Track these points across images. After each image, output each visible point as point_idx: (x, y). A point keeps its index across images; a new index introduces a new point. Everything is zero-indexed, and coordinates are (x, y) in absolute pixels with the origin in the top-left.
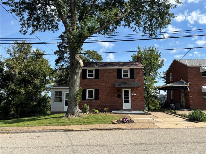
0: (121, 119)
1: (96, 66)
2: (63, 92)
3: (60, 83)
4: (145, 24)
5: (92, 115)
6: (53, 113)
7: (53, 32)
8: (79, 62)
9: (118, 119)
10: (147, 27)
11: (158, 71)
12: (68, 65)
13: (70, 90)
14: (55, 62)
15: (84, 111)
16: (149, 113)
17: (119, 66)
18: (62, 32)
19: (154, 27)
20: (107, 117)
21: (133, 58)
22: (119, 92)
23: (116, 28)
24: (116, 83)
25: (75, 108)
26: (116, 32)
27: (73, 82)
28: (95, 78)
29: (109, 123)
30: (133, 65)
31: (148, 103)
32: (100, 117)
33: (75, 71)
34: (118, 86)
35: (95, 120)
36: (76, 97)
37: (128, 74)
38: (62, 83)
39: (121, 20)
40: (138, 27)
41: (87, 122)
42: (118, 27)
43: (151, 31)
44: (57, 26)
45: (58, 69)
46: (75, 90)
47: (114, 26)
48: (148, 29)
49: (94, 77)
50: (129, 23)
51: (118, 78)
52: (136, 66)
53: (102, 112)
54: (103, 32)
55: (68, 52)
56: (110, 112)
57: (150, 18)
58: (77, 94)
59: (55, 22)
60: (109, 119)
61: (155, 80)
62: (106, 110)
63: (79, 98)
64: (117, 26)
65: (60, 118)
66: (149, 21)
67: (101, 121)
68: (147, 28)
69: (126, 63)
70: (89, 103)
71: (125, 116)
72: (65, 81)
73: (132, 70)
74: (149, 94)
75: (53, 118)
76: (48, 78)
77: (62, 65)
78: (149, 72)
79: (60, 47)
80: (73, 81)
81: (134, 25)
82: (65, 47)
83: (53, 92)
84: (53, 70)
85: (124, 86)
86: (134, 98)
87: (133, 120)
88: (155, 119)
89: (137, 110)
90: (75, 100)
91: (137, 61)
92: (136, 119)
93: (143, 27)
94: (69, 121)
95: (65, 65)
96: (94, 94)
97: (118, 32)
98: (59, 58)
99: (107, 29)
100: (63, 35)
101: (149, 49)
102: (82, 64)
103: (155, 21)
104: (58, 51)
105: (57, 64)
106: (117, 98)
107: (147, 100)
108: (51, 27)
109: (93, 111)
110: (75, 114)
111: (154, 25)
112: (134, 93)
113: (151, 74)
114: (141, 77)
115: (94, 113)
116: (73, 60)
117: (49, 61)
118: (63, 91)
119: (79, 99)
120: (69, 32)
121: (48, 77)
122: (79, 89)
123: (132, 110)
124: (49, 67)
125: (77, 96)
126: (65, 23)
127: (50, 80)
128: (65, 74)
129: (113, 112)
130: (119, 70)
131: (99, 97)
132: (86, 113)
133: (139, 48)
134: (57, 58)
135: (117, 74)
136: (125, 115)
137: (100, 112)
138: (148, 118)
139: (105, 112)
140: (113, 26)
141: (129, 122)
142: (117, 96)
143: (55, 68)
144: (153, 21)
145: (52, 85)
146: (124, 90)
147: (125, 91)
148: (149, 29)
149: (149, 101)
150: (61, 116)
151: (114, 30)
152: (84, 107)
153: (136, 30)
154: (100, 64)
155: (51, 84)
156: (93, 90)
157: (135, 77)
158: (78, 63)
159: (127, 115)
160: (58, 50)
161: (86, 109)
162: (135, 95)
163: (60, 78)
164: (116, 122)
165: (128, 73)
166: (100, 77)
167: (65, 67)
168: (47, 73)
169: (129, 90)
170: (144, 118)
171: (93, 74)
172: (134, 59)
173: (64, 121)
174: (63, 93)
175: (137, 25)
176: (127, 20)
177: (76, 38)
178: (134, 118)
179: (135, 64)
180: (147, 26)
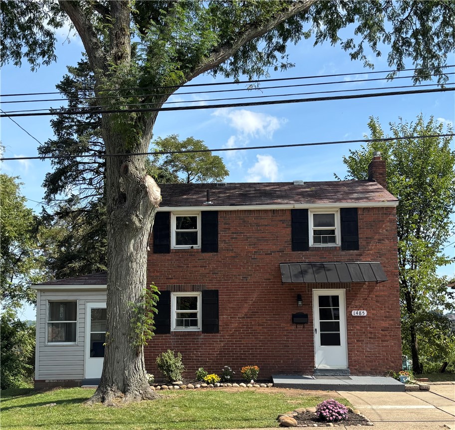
0: (313, 410)
1: (208, 200)
2: (82, 302)
3: (66, 270)
4: (398, 30)
5: (197, 391)
6: (42, 386)
7: (33, 69)
8: (144, 187)
9: (301, 409)
10: (406, 42)
11: (450, 215)
12: (95, 199)
13: (113, 296)
14: (45, 186)
15: (163, 377)
16: (422, 384)
17: (297, 201)
18: (70, 69)
19: (436, 40)
20: (256, 400)
21: (351, 167)
22: (300, 303)
23: (281, 49)
24: (285, 269)
25: (132, 366)
26: (283, 66)
27: (121, 267)
28: (204, 249)
29: (265, 423)
30: (355, 195)
31: (414, 347)
32: (227, 402)
33: (131, 221)
34: (294, 280)
35: (209, 413)
36: (135, 323)
37: (333, 232)
38: (73, 270)
39: (303, 18)
40: (370, 40)
41: (181, 421)
42: (289, 44)
43: (424, 58)
44: (51, 45)
45: (57, 213)
46: (130, 295)
47: (274, 40)
48: (411, 49)
49: (198, 246)
50: (334, 26)
51: (294, 249)
52: (367, 198)
53: (232, 381)
54: (231, 64)
55: (92, 147)
56: (265, 382)
57: (420, 5)
58: (139, 313)
59: (41, 28)
60: (264, 407)
61: (439, 255)
62: (249, 373)
63: (145, 327)
64: (285, 40)
65: (76, 405)
66: (415, 18)
67: (233, 415)
68: (409, 46)
69: (325, 187)
70: (184, 345)
71: (326, 395)
72: (84, 259)
73: (348, 215)
74: (419, 309)
75: (45, 403)
76: (15, 249)
77: (72, 200)
78: (416, 222)
79: (62, 128)
80: (122, 260)
81: (356, 33)
82: (82, 128)
83: (43, 303)
84: (35, 218)
85: (321, 278)
86: (358, 327)
87: (359, 413)
88: (444, 408)
89: (373, 372)
90: (131, 334)
91: (370, 180)
92: (369, 407)
93: (390, 41)
94: (113, 417)
95: (82, 196)
96: (199, 310)
97: (291, 65)
98: (59, 170)
99: (245, 52)
100: (72, 81)
101: (415, 130)
102: (155, 192)
103: (441, 18)
104: (53, 143)
105: (52, 196)
106: (293, 327)
107: (411, 331)
108: (25, 49)
109: (200, 379)
110: (133, 387)
111: (437, 34)
112: (359, 308)
113: (422, 229)
114: (387, 241)
115: (202, 387)
116: (121, 180)
117: (17, 181)
118: (80, 299)
119: (146, 329)
120: (105, 68)
121: (17, 243)
122: (144, 292)
123: (352, 374)
124: (17, 207)
125: (138, 319)
126: (86, 32)
127: (25, 259)
128: (81, 232)
129: (276, 381)
130: (300, 217)
131: (220, 323)
132: (171, 387)
133: (373, 127)
134: (52, 171)
135: (289, 230)
136: (325, 393)
137: (227, 381)
138: (418, 404)
139: (247, 381)
140: (270, 39)
141: (344, 419)
142: (290, 317)
143: (44, 210)
144: (431, 18)
145: (32, 275)
146: (317, 293)
147: (323, 300)
148: (416, 50)
149: (418, 337)
150: (76, 396)
151: (274, 57)
152: (162, 360)
153: (364, 53)
154: (220, 193)
155: (28, 273)
156: (198, 295)
157: (362, 242)
158: (142, 190)
159: (333, 393)
160: (55, 138)
161: (173, 368)
162: (364, 313)
163: (63, 249)
164: (294, 421)
165: (333, 225)
166: (221, 245)
167: (83, 204)
168: (11, 231)
169: (340, 293)
170: (401, 404)
171: (196, 233)
172: (354, 171)
173: (91, 416)
174: (82, 307)
175: (365, 33)
176: (326, 16)
177: (133, 92)
178: (361, 403)
179: (359, 188)
180: (409, 36)
